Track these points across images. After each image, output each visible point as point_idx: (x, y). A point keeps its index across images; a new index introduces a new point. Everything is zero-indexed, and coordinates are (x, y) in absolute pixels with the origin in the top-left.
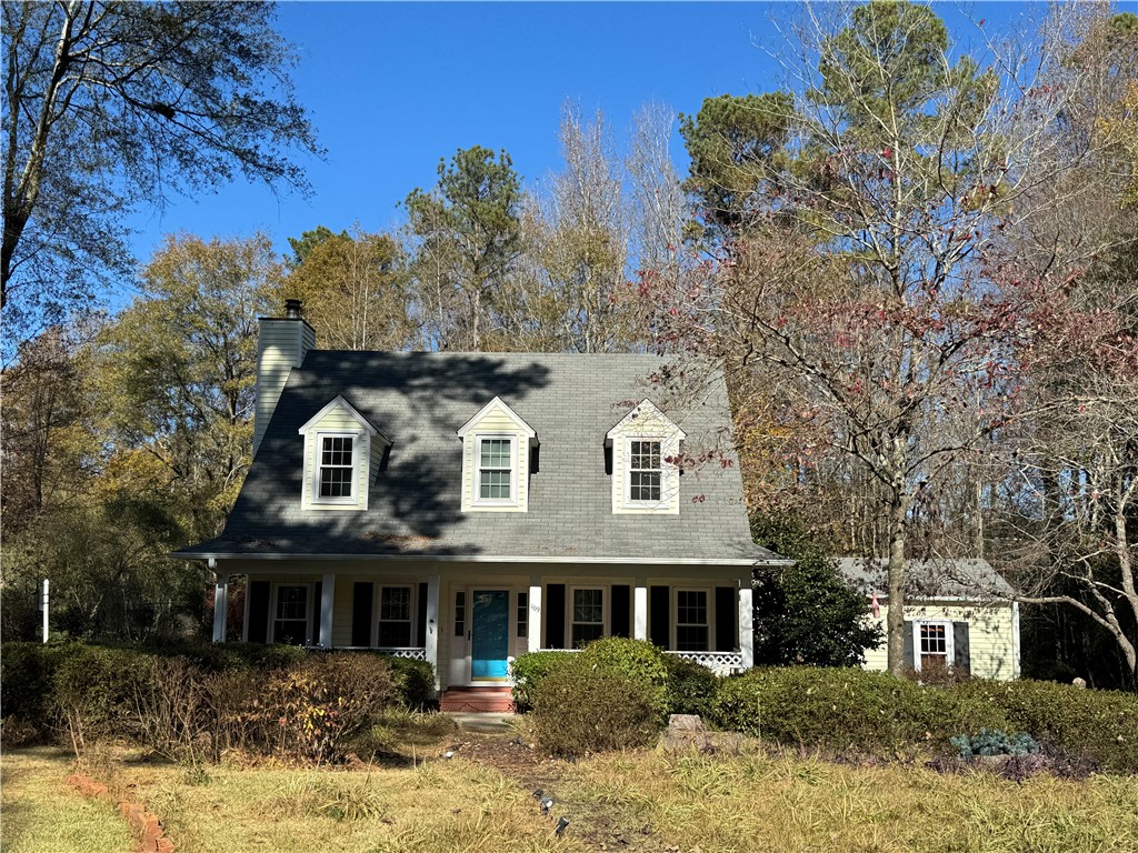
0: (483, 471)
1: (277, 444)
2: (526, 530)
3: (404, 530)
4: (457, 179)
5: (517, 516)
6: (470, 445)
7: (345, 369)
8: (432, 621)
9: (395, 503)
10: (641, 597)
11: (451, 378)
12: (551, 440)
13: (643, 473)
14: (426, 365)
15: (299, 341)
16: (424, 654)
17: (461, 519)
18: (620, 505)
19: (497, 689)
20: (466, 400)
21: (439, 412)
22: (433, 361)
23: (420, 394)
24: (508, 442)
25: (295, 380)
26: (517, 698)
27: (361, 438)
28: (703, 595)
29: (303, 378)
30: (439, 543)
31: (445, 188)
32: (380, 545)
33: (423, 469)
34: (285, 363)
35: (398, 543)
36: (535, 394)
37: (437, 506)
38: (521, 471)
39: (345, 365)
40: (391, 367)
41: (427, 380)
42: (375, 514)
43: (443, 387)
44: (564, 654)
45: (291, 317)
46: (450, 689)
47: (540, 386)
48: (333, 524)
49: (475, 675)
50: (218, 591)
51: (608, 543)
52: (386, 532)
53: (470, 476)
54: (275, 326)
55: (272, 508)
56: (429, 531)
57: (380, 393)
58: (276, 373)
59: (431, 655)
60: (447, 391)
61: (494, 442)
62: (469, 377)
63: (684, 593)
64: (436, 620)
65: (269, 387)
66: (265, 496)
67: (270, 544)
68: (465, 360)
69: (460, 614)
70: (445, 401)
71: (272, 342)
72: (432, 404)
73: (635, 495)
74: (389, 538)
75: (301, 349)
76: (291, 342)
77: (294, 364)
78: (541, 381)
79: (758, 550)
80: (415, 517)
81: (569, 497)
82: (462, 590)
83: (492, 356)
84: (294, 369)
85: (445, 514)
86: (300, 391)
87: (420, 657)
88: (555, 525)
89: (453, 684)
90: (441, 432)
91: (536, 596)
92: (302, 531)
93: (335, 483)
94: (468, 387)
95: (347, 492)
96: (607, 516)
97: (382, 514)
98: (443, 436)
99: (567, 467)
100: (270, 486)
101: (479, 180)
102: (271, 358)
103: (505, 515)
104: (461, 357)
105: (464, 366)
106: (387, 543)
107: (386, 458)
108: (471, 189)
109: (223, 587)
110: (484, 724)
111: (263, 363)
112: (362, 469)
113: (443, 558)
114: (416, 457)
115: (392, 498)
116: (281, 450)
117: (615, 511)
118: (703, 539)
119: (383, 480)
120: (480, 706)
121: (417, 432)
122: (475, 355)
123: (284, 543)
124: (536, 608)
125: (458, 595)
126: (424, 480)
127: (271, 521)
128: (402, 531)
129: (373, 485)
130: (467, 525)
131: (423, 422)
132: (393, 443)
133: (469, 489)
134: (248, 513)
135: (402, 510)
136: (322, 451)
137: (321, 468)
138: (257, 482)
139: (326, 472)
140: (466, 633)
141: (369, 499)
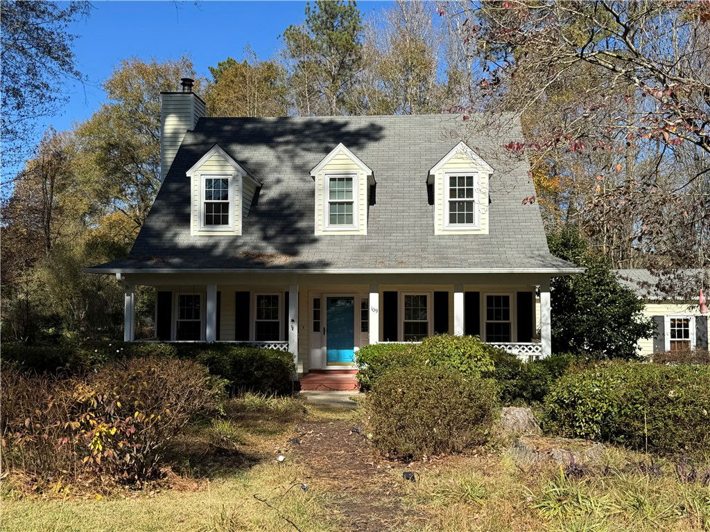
0: (331, 203)
1: (174, 186)
2: (365, 249)
3: (270, 250)
4: (319, 17)
5: (359, 238)
6: (321, 182)
7: (226, 131)
8: (293, 321)
9: (264, 230)
10: (459, 300)
11: (308, 136)
12: (385, 179)
13: (459, 202)
14: (288, 127)
15: (192, 109)
16: (288, 346)
17: (315, 241)
18: (441, 227)
19: (346, 372)
20: (318, 152)
21: (298, 161)
22: (293, 124)
23: (284, 148)
24: (351, 179)
25: (189, 140)
26: (361, 380)
27: (235, 179)
28: (506, 299)
29: (196, 138)
30: (297, 259)
31: (311, 25)
32: (252, 262)
33: (286, 203)
34: (182, 127)
35: (265, 259)
36: (372, 146)
37: (296, 231)
38: (361, 202)
39: (227, 128)
40: (261, 129)
41: (290, 138)
42: (247, 238)
43: (302, 142)
44: (397, 345)
45: (186, 91)
46: (310, 371)
47: (376, 139)
48: (215, 246)
49: (329, 361)
50: (127, 298)
51: (432, 257)
52: (256, 252)
53: (321, 207)
54: (173, 98)
55: (169, 235)
56: (290, 250)
57: (253, 148)
58: (176, 134)
59: (293, 348)
60: (304, 146)
61: (340, 179)
62: (321, 135)
63: (492, 297)
64: (296, 320)
65: (171, 146)
66: (164, 225)
67: (164, 262)
68: (318, 122)
69: (317, 315)
70: (303, 153)
71: (172, 111)
72: (293, 155)
73: (453, 220)
74: (259, 256)
75: (193, 117)
76: (185, 111)
77: (188, 127)
78: (377, 136)
79: (556, 261)
80: (279, 240)
81: (400, 222)
82: (317, 297)
83: (340, 119)
84: (188, 131)
85: (303, 238)
86: (193, 148)
87: (285, 349)
88: (389, 244)
89: (312, 368)
90: (299, 175)
91: (374, 300)
92: (192, 253)
93: (216, 215)
94: (321, 142)
95: (226, 222)
96: (430, 237)
97: (254, 238)
98: (301, 179)
99: (396, 200)
100: (168, 218)
101: (334, 17)
102: (172, 123)
103: (349, 238)
104: (316, 120)
105: (318, 127)
106: (257, 260)
107: (257, 196)
108: (328, 24)
109: (130, 295)
110: (334, 401)
111: (166, 127)
112: (237, 203)
113: (300, 271)
114: (280, 195)
115: (261, 226)
116: (177, 191)
117: (437, 233)
118: (509, 254)
119: (253, 211)
120: (333, 386)
121: (281, 176)
122: (325, 119)
123: (176, 260)
124: (374, 310)
125: (315, 300)
126: (286, 212)
127: (167, 244)
128: (268, 251)
129: (246, 216)
130: (318, 245)
131: (286, 168)
132: (262, 184)
133: (320, 218)
134: (149, 239)
135: (268, 235)
136: (205, 189)
137: (205, 203)
138: (157, 215)
139: (208, 206)
140: (322, 329)
141: (243, 227)
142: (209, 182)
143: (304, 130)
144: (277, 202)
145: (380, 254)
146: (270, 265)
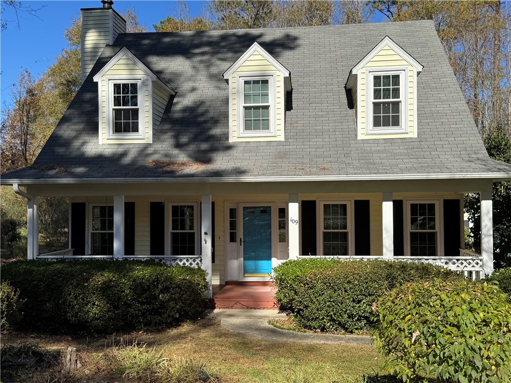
0: (246, 108)
2: (283, 155)
3: (182, 158)
5: (276, 144)
6: (235, 85)
8: (206, 234)
9: (176, 137)
10: (387, 209)
11: (224, 47)
12: (302, 85)
13: (384, 103)
14: (205, 39)
15: (110, 24)
16: (201, 261)
17: (229, 148)
18: (365, 132)
19: (265, 284)
21: (214, 70)
22: (210, 37)
23: (199, 58)
24: (267, 81)
25: (107, 53)
27: (144, 83)
28: (432, 207)
29: (114, 51)
30: (210, 167)
32: (162, 170)
33: (201, 110)
34: (102, 42)
35: (175, 167)
36: (287, 54)
37: (210, 138)
38: (278, 107)
40: (178, 42)
41: (206, 49)
42: (158, 146)
43: (217, 53)
45: (106, 7)
46: (227, 283)
47: (292, 48)
48: (124, 154)
49: (246, 271)
50: (29, 211)
51: (357, 163)
52: (166, 160)
53: (235, 112)
54: (92, 15)
55: (77, 143)
56: (203, 157)
57: (169, 59)
59: (206, 263)
60: (220, 56)
61: (255, 82)
62: (238, 45)
63: (416, 205)
64: (210, 233)
66: (73, 134)
67: (67, 171)
68: (234, 35)
69: (233, 225)
70: (219, 63)
71: (92, 26)
72: (209, 65)
73: (377, 123)
74: (169, 164)
76: (105, 26)
77: (107, 42)
78: (292, 45)
80: (192, 147)
81: (319, 128)
82: (233, 206)
83: (254, 31)
84: (108, 45)
85: (217, 144)
87: (198, 264)
88: (308, 150)
91: (294, 210)
92: (100, 162)
93: (125, 122)
95: (136, 129)
96: (353, 142)
97: (166, 146)
99: (315, 105)
102: (92, 38)
103: (265, 144)
104: (231, 33)
105: (233, 38)
106: (166, 169)
107: (170, 103)
109: (33, 207)
113: (213, 180)
114: (195, 102)
115: (173, 134)
117: (360, 137)
118: (444, 158)
120: (251, 304)
121: (196, 85)
123: (80, 170)
124: (294, 221)
125: (231, 210)
126: (201, 119)
127: (73, 153)
128: (179, 159)
129: (158, 123)
130: (233, 153)
131: (201, 77)
132: (176, 93)
133: (235, 123)
134: (56, 148)
135: (181, 143)
136: (113, 95)
137: (113, 109)
138: (67, 124)
139: (117, 113)
140: (238, 240)
141: (154, 134)
142: (117, 87)
143: (220, 42)
144: (191, 110)
145: (299, 160)
146: (179, 173)
